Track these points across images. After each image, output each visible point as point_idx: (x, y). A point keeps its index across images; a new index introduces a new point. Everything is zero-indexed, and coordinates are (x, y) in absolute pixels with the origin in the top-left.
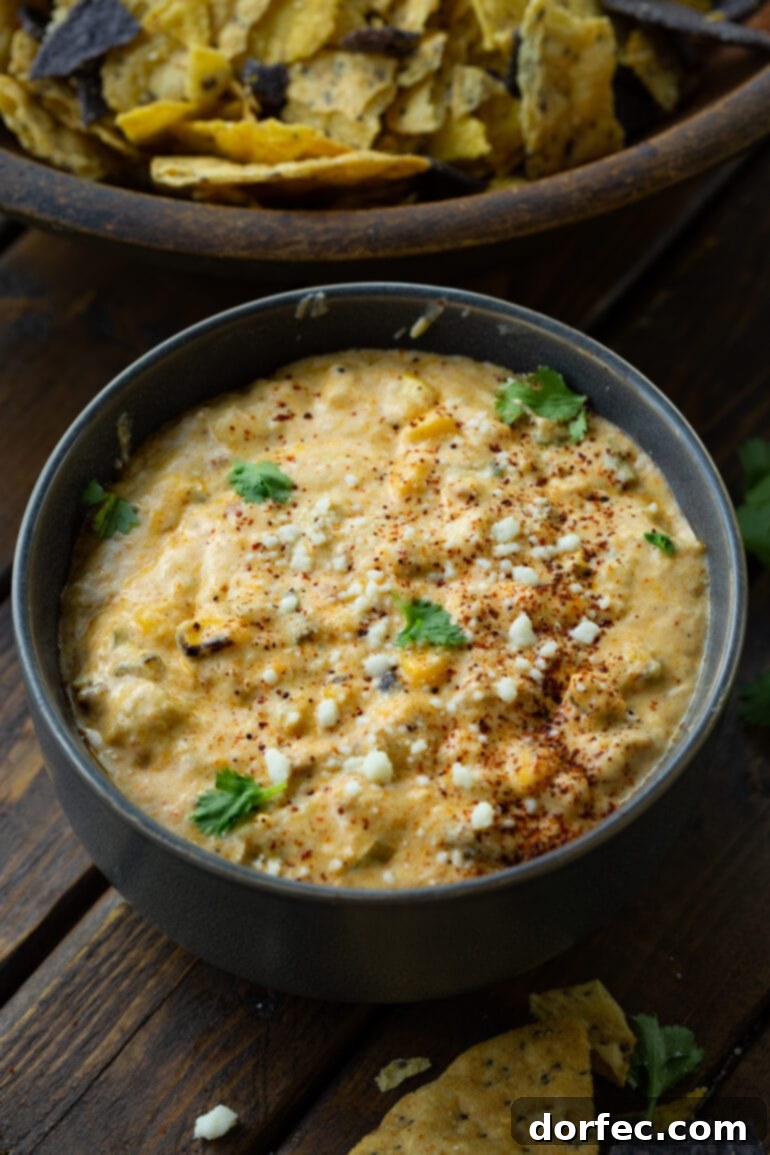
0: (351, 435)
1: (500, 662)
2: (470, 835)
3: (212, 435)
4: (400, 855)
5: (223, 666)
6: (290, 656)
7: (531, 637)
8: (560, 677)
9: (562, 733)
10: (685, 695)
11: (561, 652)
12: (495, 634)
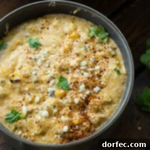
0: (56, 34)
1: (77, 94)
2: (62, 133)
3: (26, 30)
4: (47, 134)
5: (18, 85)
6: (32, 85)
7: (85, 89)
8: (89, 99)
9: (87, 112)
10: (115, 107)
11: (90, 94)
12: (77, 87)
